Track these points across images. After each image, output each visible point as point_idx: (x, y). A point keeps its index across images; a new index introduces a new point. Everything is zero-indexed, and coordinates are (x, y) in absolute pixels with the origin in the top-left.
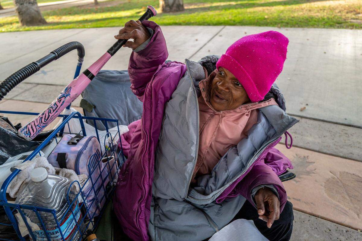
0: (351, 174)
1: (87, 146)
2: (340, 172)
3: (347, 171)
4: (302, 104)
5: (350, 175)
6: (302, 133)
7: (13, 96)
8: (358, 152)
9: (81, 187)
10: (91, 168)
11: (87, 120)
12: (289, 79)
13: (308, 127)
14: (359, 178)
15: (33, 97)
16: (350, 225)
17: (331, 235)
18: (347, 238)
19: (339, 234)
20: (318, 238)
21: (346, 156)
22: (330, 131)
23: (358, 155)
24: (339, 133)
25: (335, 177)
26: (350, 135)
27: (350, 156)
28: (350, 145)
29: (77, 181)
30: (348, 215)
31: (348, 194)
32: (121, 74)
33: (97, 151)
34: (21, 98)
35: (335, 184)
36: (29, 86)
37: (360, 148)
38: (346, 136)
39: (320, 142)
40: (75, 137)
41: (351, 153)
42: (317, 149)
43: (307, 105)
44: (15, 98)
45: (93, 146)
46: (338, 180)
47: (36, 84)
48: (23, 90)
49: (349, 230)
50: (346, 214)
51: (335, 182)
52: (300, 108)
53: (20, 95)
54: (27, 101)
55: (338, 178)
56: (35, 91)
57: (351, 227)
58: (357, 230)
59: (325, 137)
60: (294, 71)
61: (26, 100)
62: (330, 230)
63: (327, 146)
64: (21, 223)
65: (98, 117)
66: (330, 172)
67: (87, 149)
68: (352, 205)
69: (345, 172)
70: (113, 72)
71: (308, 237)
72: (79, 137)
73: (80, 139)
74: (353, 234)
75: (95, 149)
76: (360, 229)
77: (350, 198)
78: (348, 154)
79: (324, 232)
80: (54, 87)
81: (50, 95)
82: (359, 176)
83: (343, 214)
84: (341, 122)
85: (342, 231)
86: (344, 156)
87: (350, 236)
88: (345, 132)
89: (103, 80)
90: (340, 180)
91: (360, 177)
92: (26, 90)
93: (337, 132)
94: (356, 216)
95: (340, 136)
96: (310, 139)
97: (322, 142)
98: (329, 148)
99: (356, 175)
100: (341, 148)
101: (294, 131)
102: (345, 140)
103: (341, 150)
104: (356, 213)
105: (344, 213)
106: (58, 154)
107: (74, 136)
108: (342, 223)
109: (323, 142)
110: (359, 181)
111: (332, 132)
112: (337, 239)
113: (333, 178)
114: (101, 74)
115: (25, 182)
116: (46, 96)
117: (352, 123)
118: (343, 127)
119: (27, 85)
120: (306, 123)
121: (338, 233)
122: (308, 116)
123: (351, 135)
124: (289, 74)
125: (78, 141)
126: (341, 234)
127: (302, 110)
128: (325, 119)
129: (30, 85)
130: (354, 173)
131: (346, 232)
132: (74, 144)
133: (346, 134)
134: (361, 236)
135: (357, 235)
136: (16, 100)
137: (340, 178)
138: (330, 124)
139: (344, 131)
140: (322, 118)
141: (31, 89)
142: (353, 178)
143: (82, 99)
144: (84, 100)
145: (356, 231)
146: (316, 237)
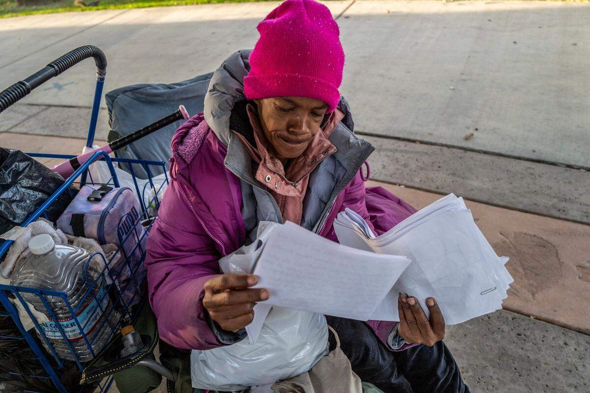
0: (531, 236)
1: (115, 203)
2: (515, 233)
3: (525, 231)
4: (468, 128)
5: (529, 236)
6: (464, 174)
7: (10, 126)
8: (546, 202)
9: (107, 262)
10: (123, 234)
11: (121, 163)
12: (452, 88)
13: (475, 164)
14: (542, 241)
15: (43, 127)
16: (519, 309)
17: (490, 324)
18: (513, 328)
19: (502, 323)
20: (470, 329)
21: (528, 209)
22: (507, 171)
23: (546, 207)
24: (522, 174)
25: (507, 240)
26: (537, 176)
27: (533, 209)
28: (535, 191)
29: (100, 254)
30: (518, 296)
31: (522, 265)
32: (170, 90)
33: (132, 210)
34: (24, 130)
35: (505, 251)
36: (35, 110)
37: (550, 195)
38: (532, 178)
39: (491, 188)
40: (100, 189)
41: (536, 204)
42: (485, 199)
43: (476, 129)
44: (13, 130)
45: (126, 202)
46: (511, 246)
47: (46, 105)
48: (25, 117)
49: (517, 317)
50: (515, 294)
51: (506, 248)
52: (464, 135)
53: (21, 125)
54: (32, 134)
55: (511, 242)
56: (45, 118)
57: (520, 312)
58: (529, 317)
59: (498, 179)
60: (462, 74)
61: (30, 132)
62: (489, 318)
63: (500, 194)
64: (23, 312)
65: (136, 158)
66: (501, 233)
67: (114, 207)
68: (526, 281)
69: (522, 233)
70: (158, 87)
71: (456, 329)
72: (105, 189)
73: (107, 193)
74: (522, 323)
75: (129, 206)
76: (533, 315)
77: (524, 271)
78: (531, 205)
79: (481, 320)
80: (76, 110)
81: (69, 123)
82: (542, 238)
83: (511, 294)
84: (526, 156)
85: (507, 318)
86: (524, 209)
87: (517, 324)
88: (531, 171)
89: (143, 100)
90: (513, 245)
91: (544, 240)
92: (30, 117)
93: (517, 172)
94: (531, 296)
95: (522, 178)
96: (475, 183)
97: (493, 188)
98: (503, 197)
99: (538, 237)
100: (521, 196)
101: (453, 172)
102: (529, 185)
103: (521, 199)
104: (531, 293)
105: (513, 293)
106: (73, 215)
107: (97, 187)
108: (509, 307)
109: (495, 188)
110: (542, 246)
111: (510, 172)
112: (497, 329)
113: (504, 243)
114: (138, 91)
115: (21, 257)
116: (63, 125)
117: (542, 158)
118: (528, 164)
119: (30, 107)
120: (472, 159)
121: (501, 321)
122: (477, 148)
123: (539, 176)
124: (452, 81)
125: (103, 195)
126: (504, 322)
127: (467, 139)
128: (503, 152)
129: (37, 107)
130: (536, 233)
131: (513, 319)
132: (97, 200)
133: (532, 174)
134: (534, 325)
135: (528, 324)
136: (16, 133)
137: (514, 243)
138: (509, 159)
139: (529, 169)
140: (497, 151)
141: (38, 113)
142: (534, 242)
143: (111, 131)
144: (114, 132)
145: (527, 317)
146: (467, 328)
